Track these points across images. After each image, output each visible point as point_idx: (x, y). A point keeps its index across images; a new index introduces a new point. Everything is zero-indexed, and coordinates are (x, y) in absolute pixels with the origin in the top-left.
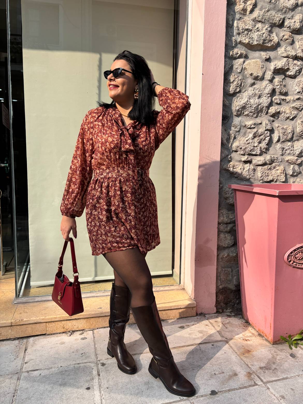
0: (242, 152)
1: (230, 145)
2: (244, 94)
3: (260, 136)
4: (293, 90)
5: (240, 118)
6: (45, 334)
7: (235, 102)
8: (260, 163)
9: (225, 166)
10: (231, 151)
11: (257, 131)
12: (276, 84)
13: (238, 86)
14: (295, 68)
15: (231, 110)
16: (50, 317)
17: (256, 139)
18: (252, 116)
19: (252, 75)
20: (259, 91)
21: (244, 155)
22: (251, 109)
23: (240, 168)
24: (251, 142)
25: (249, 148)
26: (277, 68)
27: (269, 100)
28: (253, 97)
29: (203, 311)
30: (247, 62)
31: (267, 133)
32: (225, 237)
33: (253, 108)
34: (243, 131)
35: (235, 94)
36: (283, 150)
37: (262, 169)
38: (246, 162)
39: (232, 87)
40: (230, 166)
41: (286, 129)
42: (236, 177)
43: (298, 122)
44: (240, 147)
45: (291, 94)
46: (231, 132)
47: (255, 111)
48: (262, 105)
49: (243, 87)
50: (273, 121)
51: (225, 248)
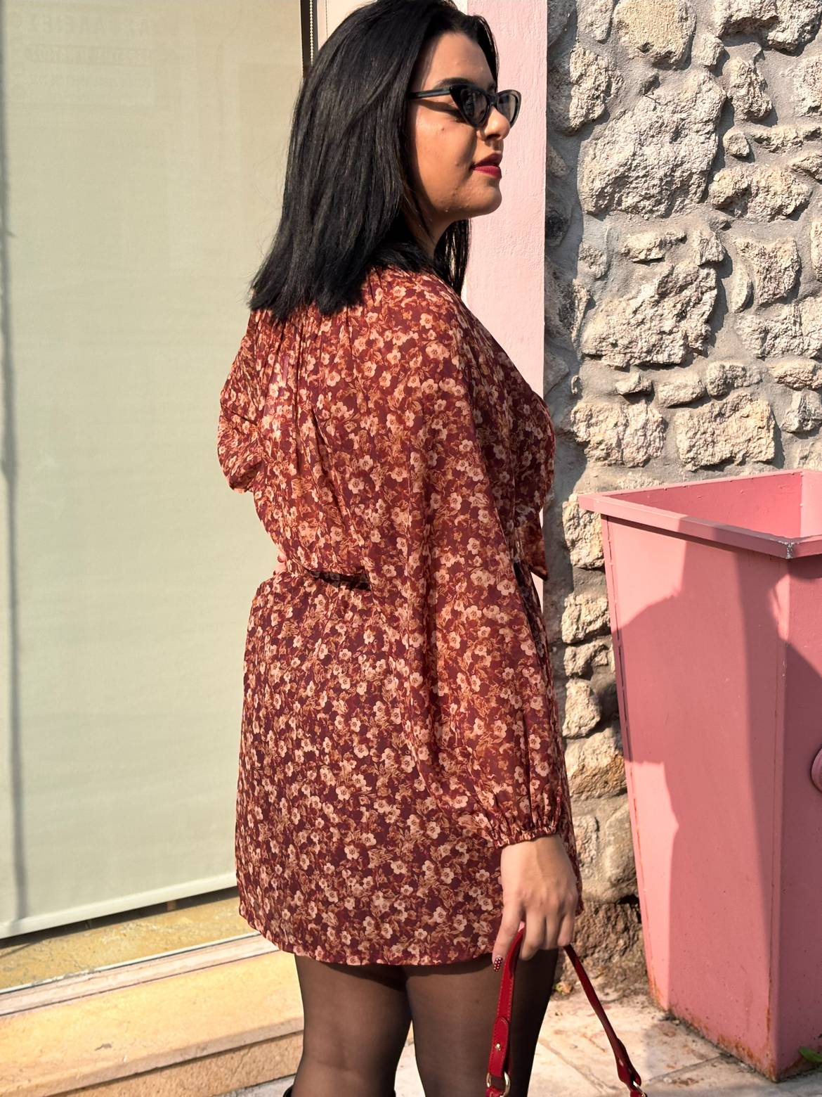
0: (619, 360)
1: (574, 334)
2: (620, 123)
3: (682, 288)
4: (792, 99)
5: (607, 223)
7: (588, 159)
8: (685, 395)
9: (557, 421)
10: (579, 355)
11: (671, 273)
12: (734, 79)
13: (598, 97)
14: (796, 13)
15: (575, 193)
17: (668, 303)
18: (651, 211)
19: (648, 50)
20: (674, 112)
21: (625, 369)
22: (646, 185)
23: (612, 422)
24: (648, 317)
25: (646, 339)
26: (734, 18)
27: (711, 146)
28: (653, 136)
31: (708, 275)
33: (656, 182)
34: (617, 273)
35: (587, 126)
36: (764, 340)
37: (691, 417)
38: (632, 397)
39: (575, 101)
40: (578, 415)
41: (773, 256)
43: (814, 224)
44: (610, 340)
45: (786, 117)
46: (575, 282)
47: (660, 193)
48: (686, 166)
49: (616, 97)
50: (727, 226)
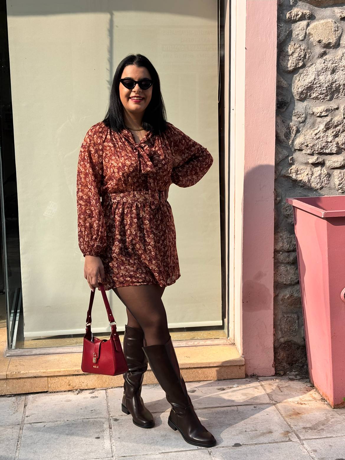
0: (309, 151)
1: (290, 142)
2: (310, 68)
3: (336, 126)
5: (305, 103)
6: (46, 392)
7: (296, 81)
8: (337, 165)
9: (283, 172)
10: (293, 150)
11: (331, 121)
13: (300, 59)
15: (291, 93)
16: (52, 370)
17: (330, 132)
18: (324, 99)
19: (321, 42)
20: (332, 64)
21: (312, 154)
22: (320, 90)
23: (306, 173)
24: (322, 136)
25: (320, 144)
28: (323, 72)
29: (256, 372)
30: (312, 25)
32: (287, 270)
33: (324, 88)
34: (310, 121)
35: (296, 70)
37: (340, 173)
38: (315, 165)
39: (290, 61)
40: (292, 171)
42: (301, 187)
44: (305, 144)
46: (291, 124)
47: (327, 92)
48: (337, 83)
49: (308, 59)
51: (286, 286)
